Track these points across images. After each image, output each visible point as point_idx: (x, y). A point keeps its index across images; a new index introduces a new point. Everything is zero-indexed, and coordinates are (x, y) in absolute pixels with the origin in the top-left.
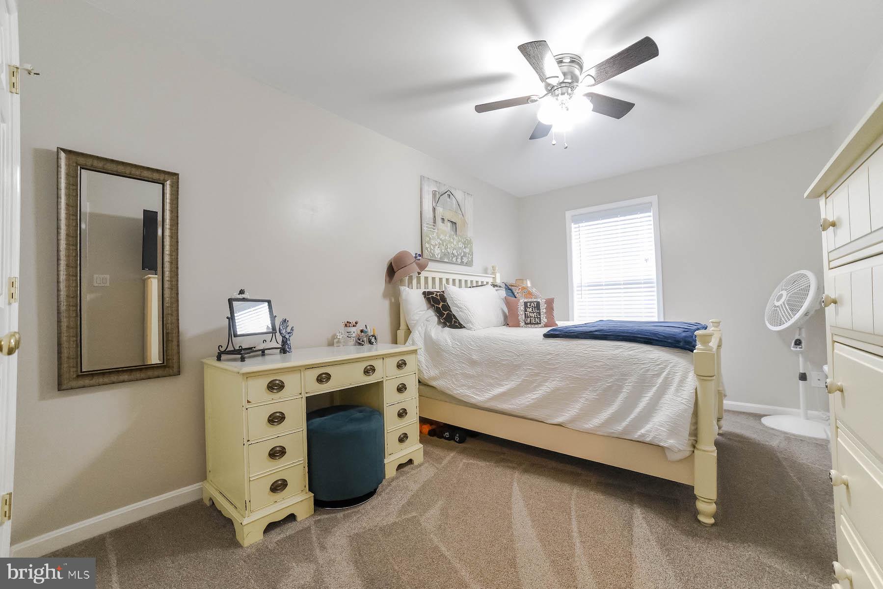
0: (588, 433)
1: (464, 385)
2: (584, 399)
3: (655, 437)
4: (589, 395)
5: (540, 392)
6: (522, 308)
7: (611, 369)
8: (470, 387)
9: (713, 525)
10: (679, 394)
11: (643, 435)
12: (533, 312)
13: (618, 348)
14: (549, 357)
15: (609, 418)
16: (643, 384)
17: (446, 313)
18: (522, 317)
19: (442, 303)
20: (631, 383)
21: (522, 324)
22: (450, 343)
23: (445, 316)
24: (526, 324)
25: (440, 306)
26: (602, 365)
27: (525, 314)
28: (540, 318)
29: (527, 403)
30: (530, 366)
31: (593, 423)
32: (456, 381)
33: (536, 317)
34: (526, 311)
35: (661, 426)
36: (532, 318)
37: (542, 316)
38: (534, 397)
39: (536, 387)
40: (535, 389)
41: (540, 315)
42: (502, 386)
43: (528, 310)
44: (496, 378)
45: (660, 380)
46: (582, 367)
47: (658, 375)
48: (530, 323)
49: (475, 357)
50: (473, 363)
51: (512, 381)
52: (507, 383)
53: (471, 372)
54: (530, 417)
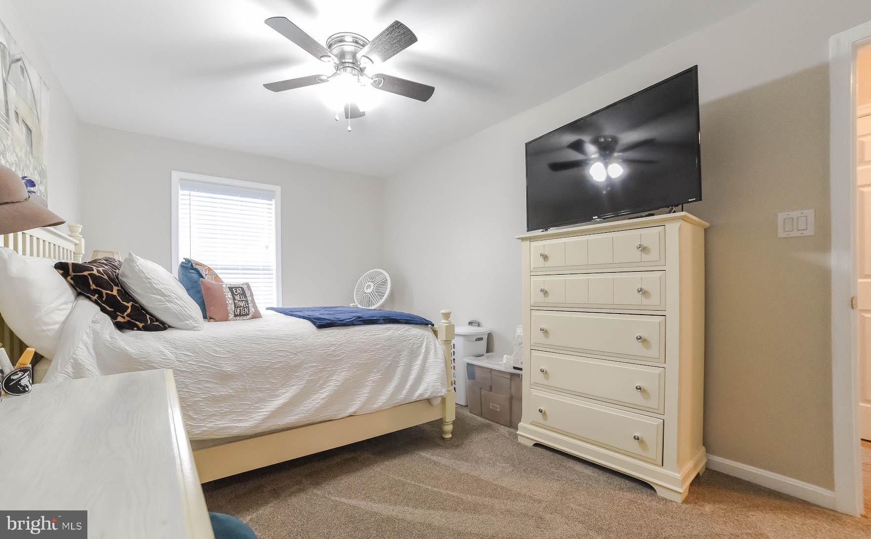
0: (377, 412)
1: (214, 415)
2: (371, 382)
3: (433, 392)
4: (375, 377)
5: (328, 388)
6: (229, 295)
7: (390, 349)
8: (223, 415)
9: (451, 438)
10: (437, 357)
11: (421, 395)
12: (242, 301)
13: (389, 329)
14: (332, 348)
15: (394, 391)
16: (414, 355)
17: (129, 305)
18: (231, 307)
19: (115, 288)
20: (404, 357)
21: (231, 316)
22: (171, 356)
23: (129, 311)
24: (236, 316)
25: (115, 293)
26: (381, 347)
27: (235, 303)
28: (248, 307)
29: (317, 406)
30: (312, 363)
31: (382, 400)
32: (196, 414)
33: (245, 306)
34: (234, 299)
35: (436, 382)
36: (241, 308)
37: (250, 305)
38: (324, 395)
39: (322, 384)
40: (321, 387)
41: (248, 304)
42: (278, 396)
43: (236, 297)
44: (268, 389)
45: (423, 350)
46: (365, 352)
47: (420, 347)
48: (240, 315)
49: (228, 369)
50: (225, 377)
51: (293, 386)
52: (284, 391)
53: (223, 391)
54: (320, 420)
